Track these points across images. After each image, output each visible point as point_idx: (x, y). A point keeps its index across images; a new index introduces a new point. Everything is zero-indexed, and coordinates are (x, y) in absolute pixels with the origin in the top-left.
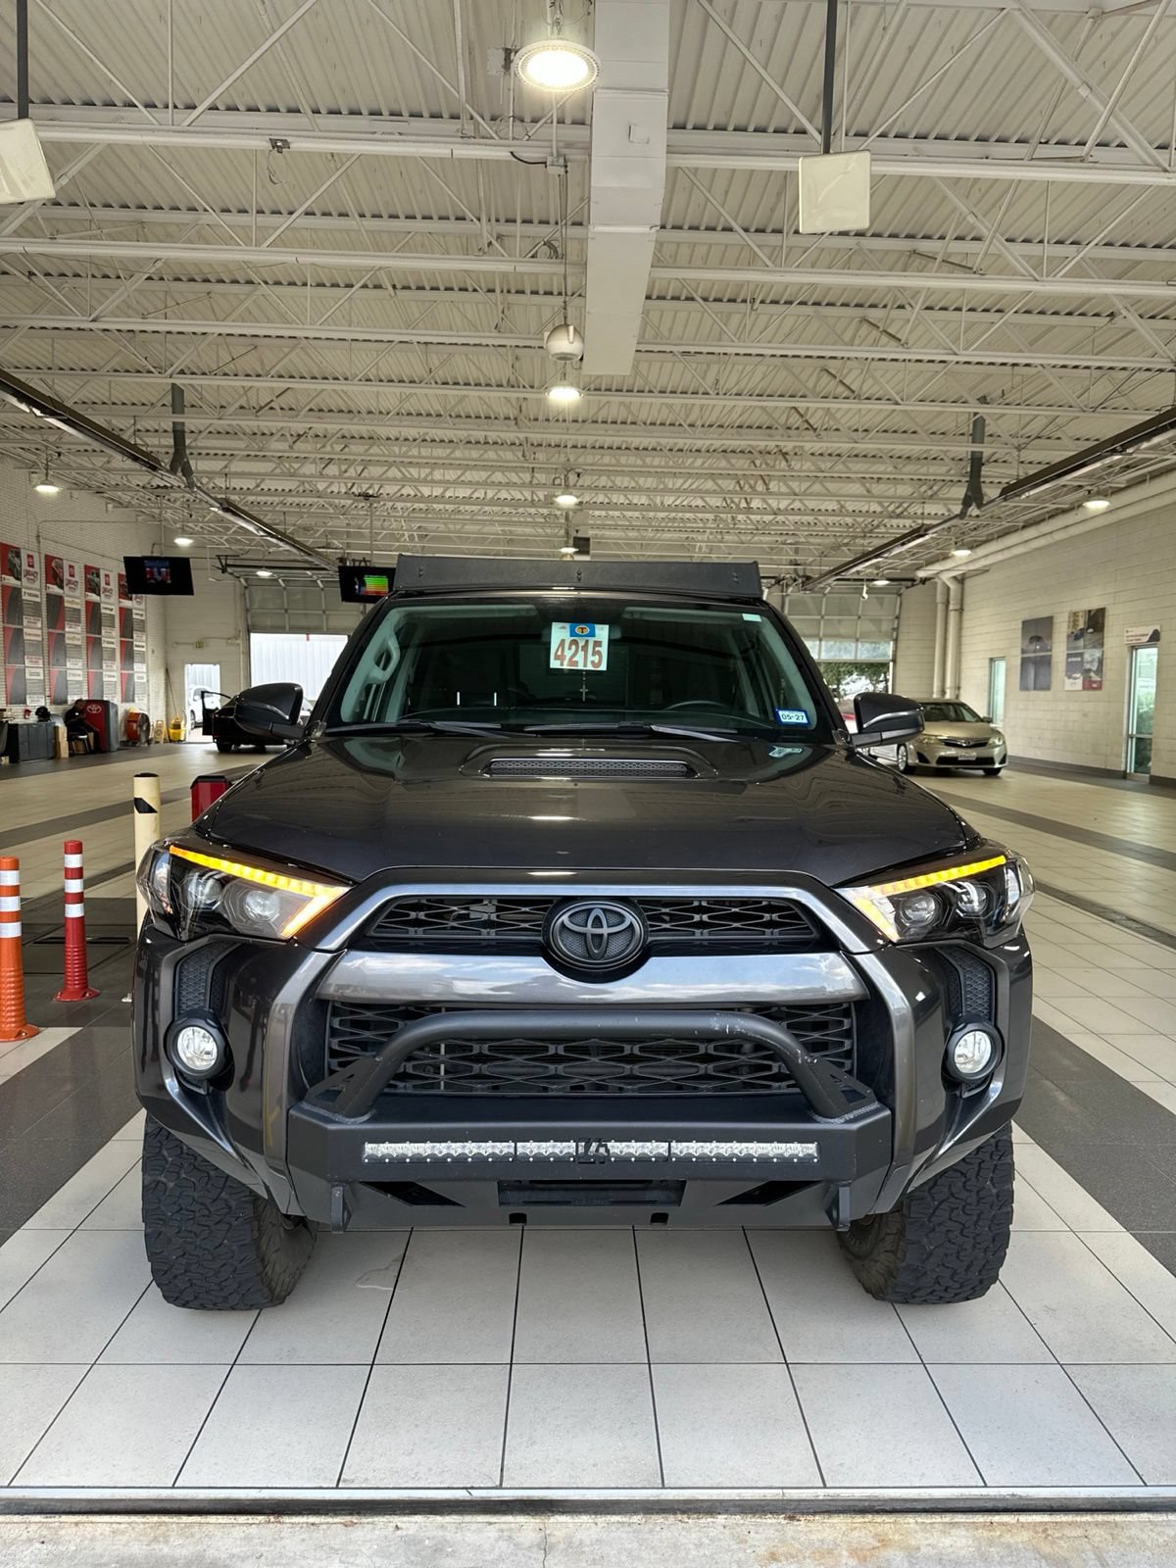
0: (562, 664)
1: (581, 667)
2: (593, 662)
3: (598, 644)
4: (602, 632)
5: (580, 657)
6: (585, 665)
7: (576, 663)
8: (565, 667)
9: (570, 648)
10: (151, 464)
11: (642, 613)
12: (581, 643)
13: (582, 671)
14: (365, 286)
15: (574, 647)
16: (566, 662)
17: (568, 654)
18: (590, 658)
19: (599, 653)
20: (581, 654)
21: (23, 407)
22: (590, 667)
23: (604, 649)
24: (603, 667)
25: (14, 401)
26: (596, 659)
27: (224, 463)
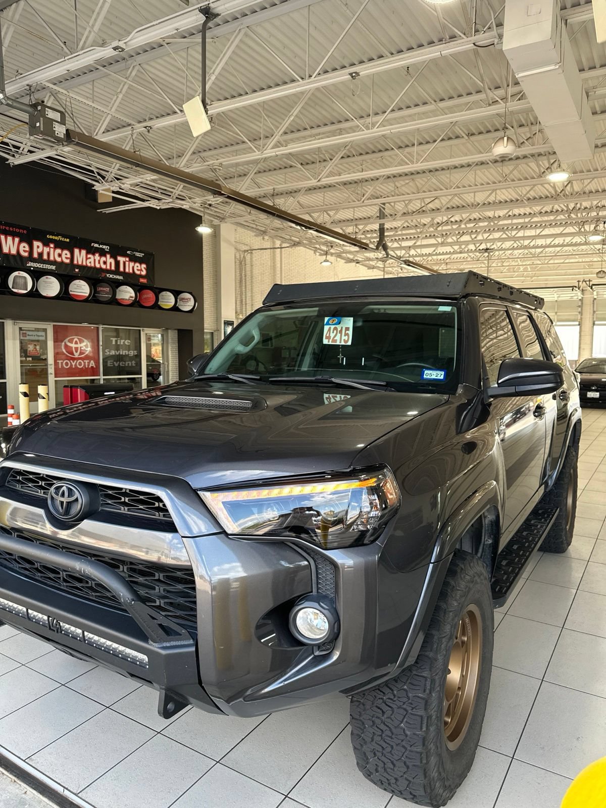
0: (329, 342)
1: (338, 343)
2: (344, 340)
3: (347, 329)
4: (349, 322)
5: (338, 338)
6: (340, 342)
7: (336, 341)
8: (330, 343)
9: (333, 332)
10: (364, 247)
11: (385, 309)
12: (339, 329)
13: (339, 345)
14: (443, 140)
15: (335, 331)
16: (331, 340)
17: (332, 335)
18: (343, 338)
19: (348, 335)
20: (339, 335)
21: (298, 227)
22: (343, 343)
23: (350, 332)
24: (349, 343)
25: (293, 225)
26: (346, 338)
27: (414, 242)
